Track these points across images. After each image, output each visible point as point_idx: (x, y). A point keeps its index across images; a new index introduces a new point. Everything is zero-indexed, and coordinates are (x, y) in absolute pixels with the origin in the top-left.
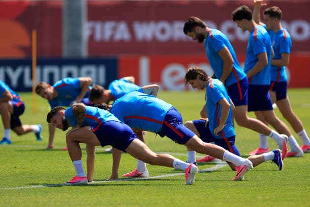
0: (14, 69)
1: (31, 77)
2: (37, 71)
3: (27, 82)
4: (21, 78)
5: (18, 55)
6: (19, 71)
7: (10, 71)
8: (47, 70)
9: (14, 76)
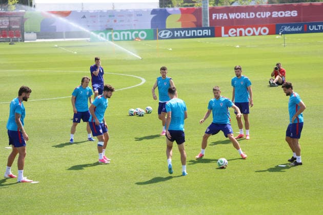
0: (183, 31)
1: (188, 33)
2: (190, 32)
3: (187, 35)
4: (185, 34)
6: (184, 31)
8: (193, 31)
9: (183, 33)
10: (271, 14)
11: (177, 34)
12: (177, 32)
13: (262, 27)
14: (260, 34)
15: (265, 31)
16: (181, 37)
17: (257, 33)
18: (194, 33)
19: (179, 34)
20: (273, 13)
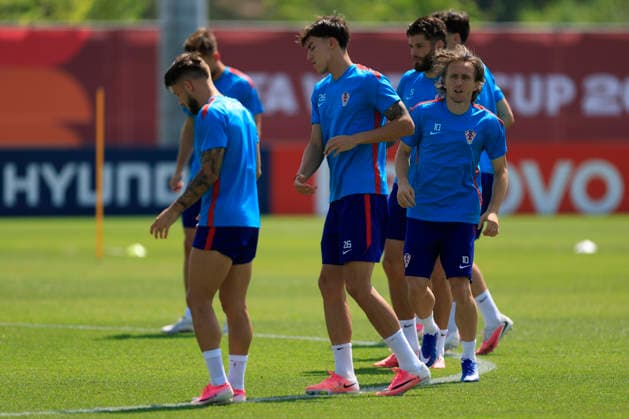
0: (59, 169)
1: (93, 186)
2: (105, 173)
3: (85, 196)
4: (72, 189)
5: (67, 140)
6: (68, 172)
7: (49, 172)
8: (126, 171)
9: (58, 185)
10: (580, 94)
11: (22, 184)
12: (21, 173)
13: (578, 160)
14: (566, 207)
15: (596, 189)
16: (45, 208)
17: (546, 200)
18: (134, 183)
19: (31, 186)
20: (592, 83)
